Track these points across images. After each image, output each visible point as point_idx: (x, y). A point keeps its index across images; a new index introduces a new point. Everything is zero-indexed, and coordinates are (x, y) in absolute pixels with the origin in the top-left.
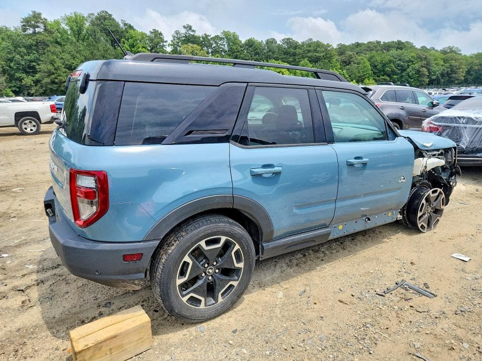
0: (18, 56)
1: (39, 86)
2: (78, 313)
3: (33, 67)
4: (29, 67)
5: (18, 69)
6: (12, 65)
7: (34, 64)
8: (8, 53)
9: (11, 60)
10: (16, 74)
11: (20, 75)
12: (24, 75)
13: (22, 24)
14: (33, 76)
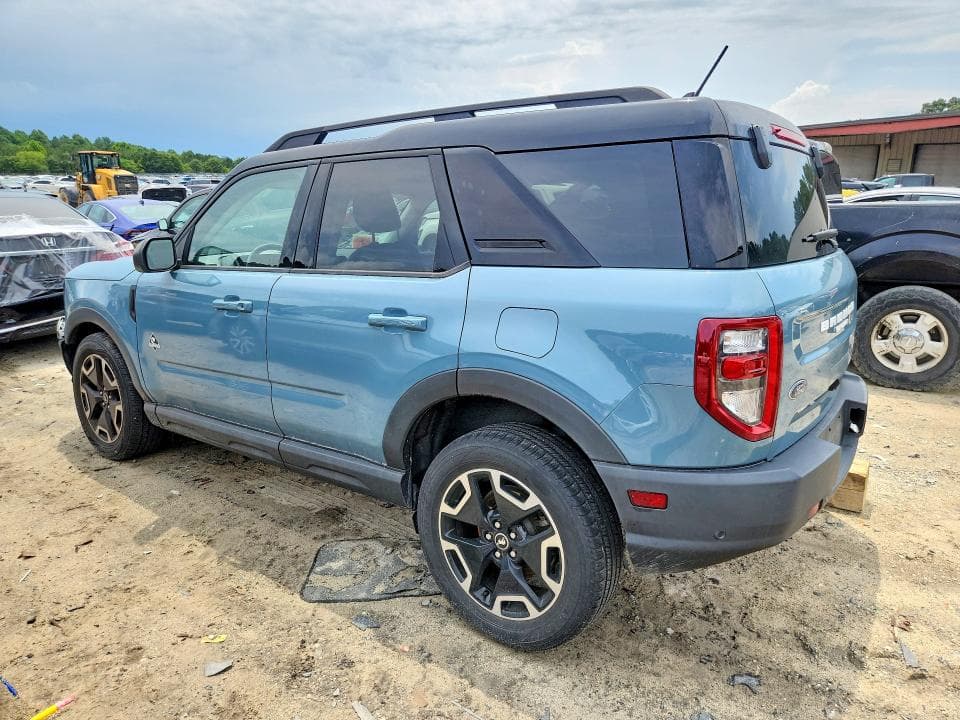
2: (823, 548)
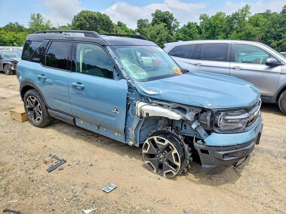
0: (273, 29)
1: (280, 47)
3: (281, 36)
4: (278, 35)
5: (271, 37)
6: (268, 35)
7: (282, 33)
8: (268, 28)
9: (268, 32)
10: (269, 40)
11: (270, 41)
12: (273, 41)
13: (283, 9)
14: (278, 41)
